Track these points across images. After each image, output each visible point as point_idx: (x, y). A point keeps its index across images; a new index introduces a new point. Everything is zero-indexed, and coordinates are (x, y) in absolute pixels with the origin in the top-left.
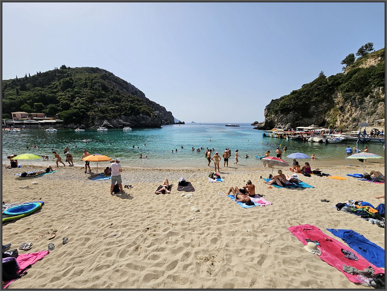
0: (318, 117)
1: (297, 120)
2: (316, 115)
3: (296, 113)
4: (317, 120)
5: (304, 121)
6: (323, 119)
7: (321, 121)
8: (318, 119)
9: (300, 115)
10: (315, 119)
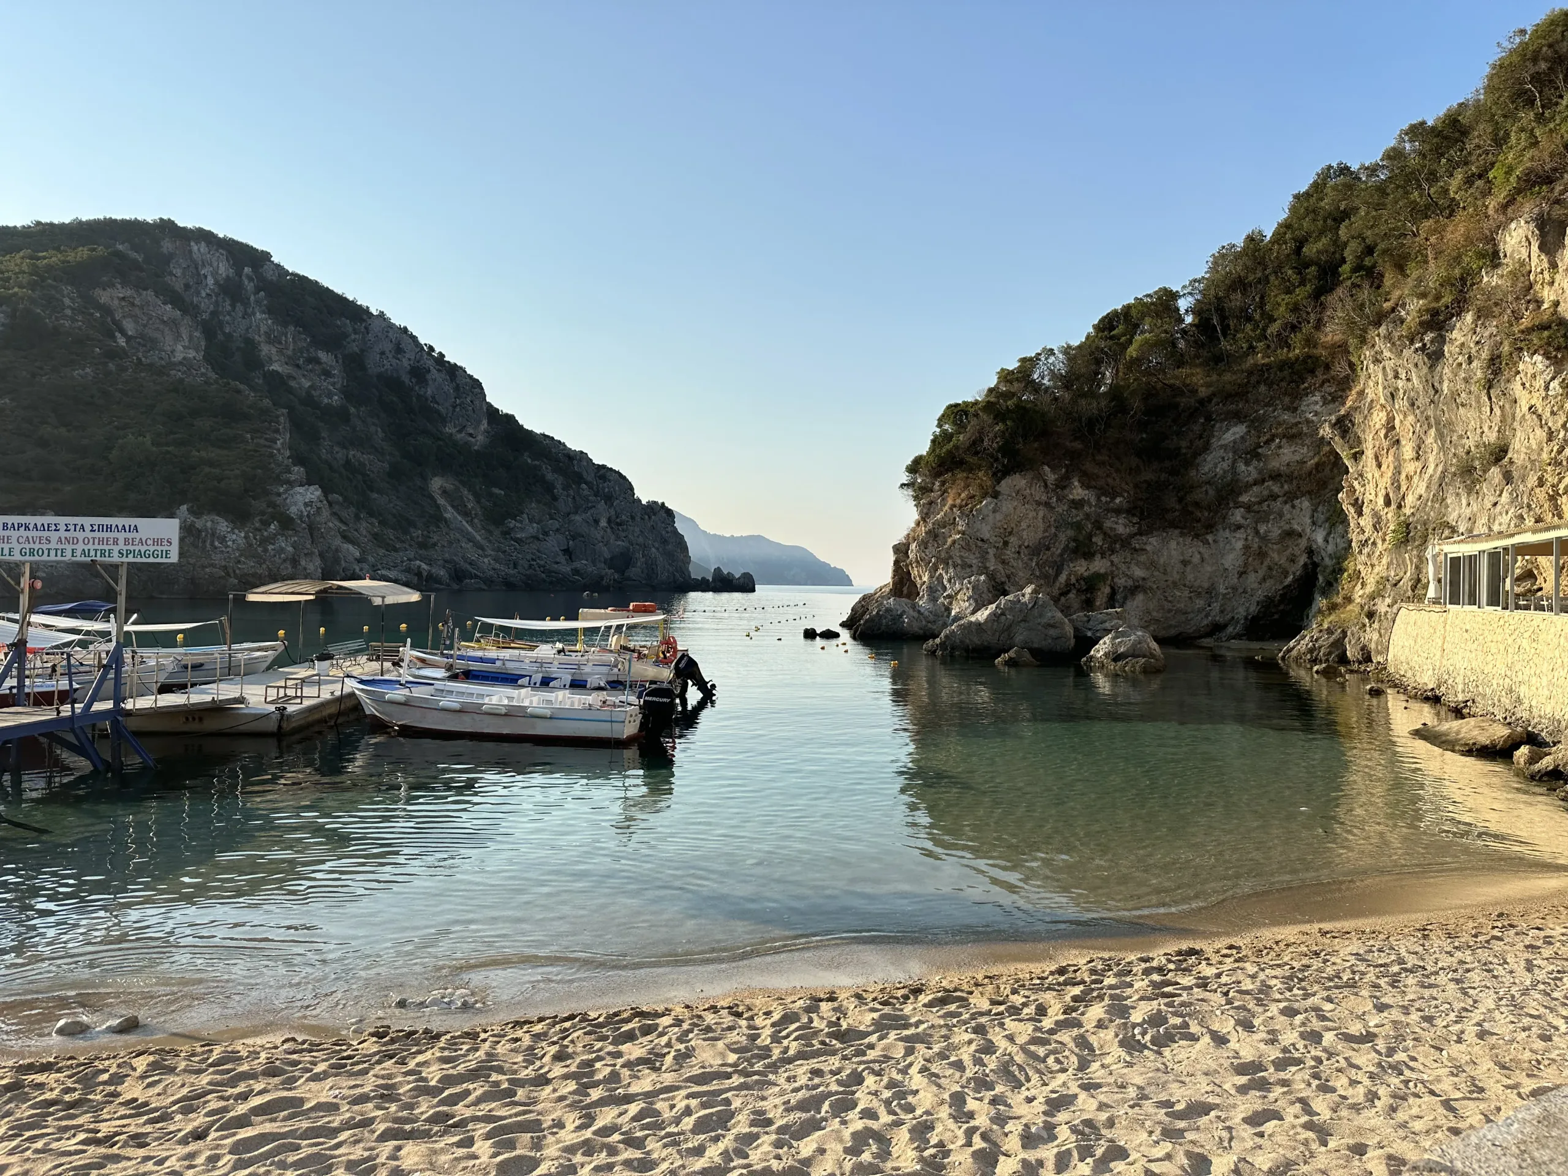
0: (1262, 529)
1: (1082, 549)
2: (1248, 508)
3: (1078, 492)
4: (1262, 555)
5: (1152, 565)
6: (1303, 543)
7: (1292, 560)
8: (1264, 539)
9: (1118, 511)
10: (1239, 545)
